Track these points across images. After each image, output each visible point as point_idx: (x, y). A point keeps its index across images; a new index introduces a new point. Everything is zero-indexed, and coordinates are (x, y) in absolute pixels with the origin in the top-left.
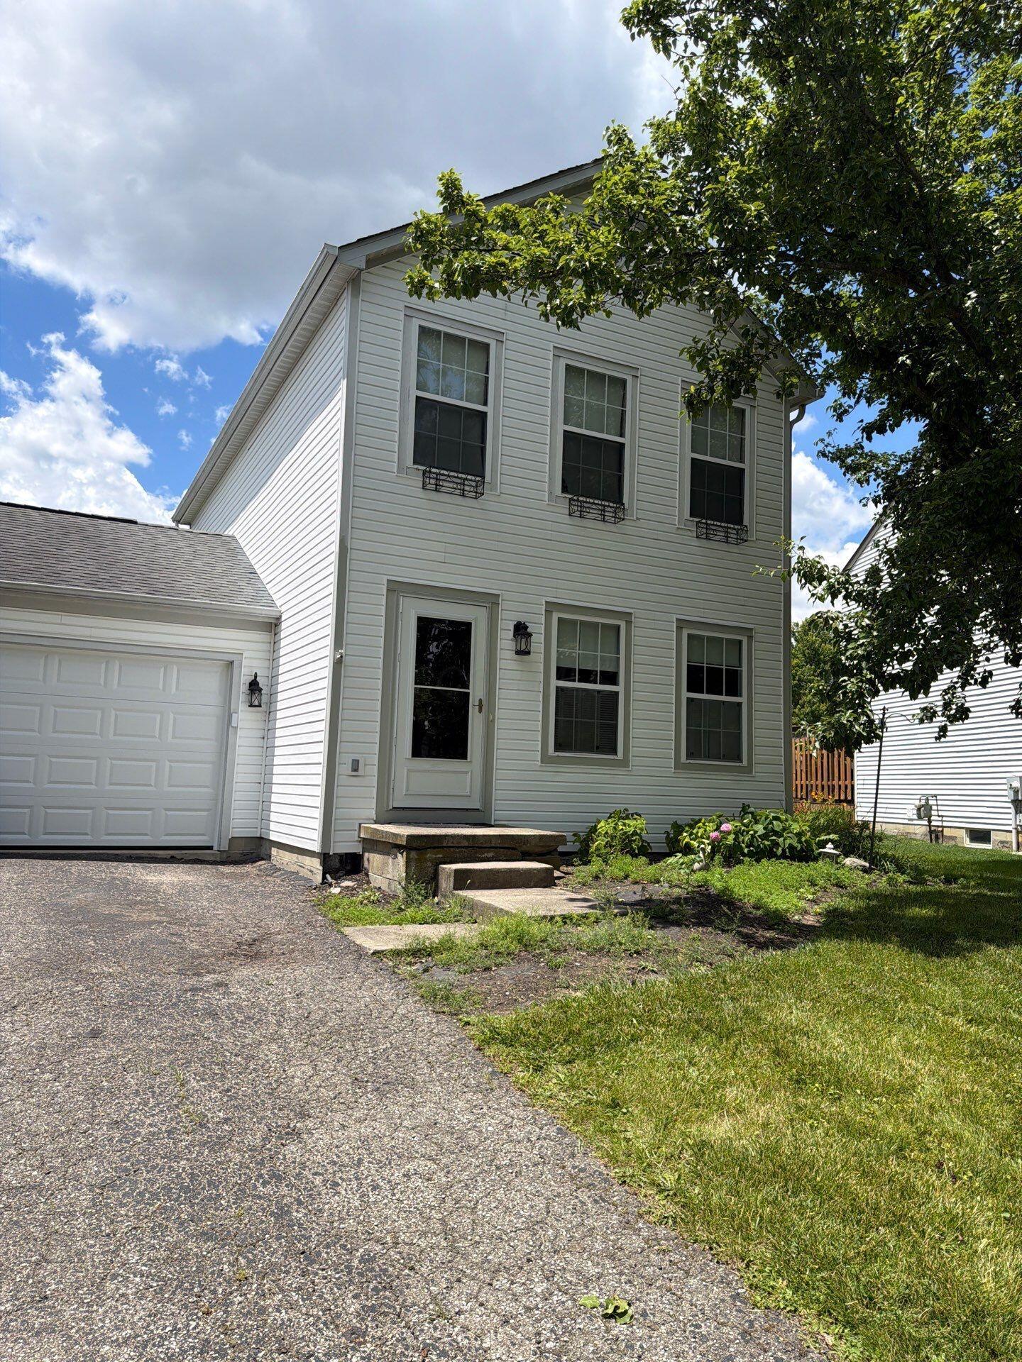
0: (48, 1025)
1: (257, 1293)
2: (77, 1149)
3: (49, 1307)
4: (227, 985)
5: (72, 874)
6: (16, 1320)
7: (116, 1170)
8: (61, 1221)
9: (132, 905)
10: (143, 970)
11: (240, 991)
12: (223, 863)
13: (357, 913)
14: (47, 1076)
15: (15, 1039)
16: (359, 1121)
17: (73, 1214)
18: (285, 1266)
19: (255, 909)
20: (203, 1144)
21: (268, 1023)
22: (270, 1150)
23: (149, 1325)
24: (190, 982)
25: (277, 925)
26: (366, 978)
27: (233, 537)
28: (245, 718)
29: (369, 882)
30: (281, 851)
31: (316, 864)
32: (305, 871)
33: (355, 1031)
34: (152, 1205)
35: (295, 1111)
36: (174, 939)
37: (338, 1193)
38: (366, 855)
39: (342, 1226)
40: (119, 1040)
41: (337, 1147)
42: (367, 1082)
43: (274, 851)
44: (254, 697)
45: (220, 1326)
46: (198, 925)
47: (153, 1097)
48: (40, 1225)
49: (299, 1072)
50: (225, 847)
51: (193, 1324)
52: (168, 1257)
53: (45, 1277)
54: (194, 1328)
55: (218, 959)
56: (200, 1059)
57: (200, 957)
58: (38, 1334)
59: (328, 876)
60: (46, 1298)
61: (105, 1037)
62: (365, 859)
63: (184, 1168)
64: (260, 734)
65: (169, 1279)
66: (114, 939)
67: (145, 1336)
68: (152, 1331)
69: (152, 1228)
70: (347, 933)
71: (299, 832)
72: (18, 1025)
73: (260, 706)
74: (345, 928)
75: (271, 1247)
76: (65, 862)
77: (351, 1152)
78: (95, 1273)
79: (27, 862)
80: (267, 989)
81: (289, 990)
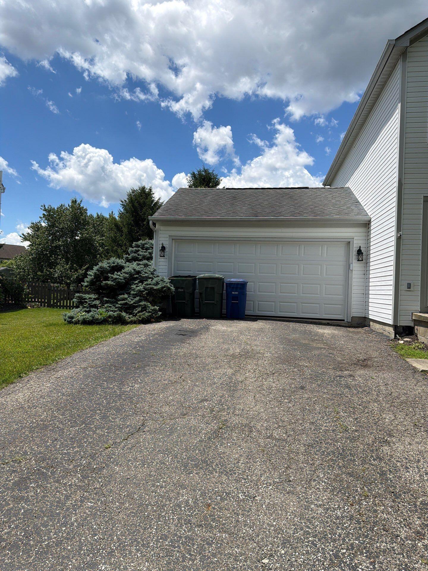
0: (285, 382)
1: (372, 503)
2: (298, 430)
3: (292, 485)
4: (354, 376)
5: (290, 327)
6: (280, 486)
7: (313, 440)
8: (294, 455)
9: (313, 341)
10: (319, 366)
11: (360, 379)
12: (349, 327)
13: (413, 353)
14: (286, 400)
15: (274, 385)
16: (417, 443)
17: (298, 453)
18: (385, 496)
19: (364, 347)
20: (348, 438)
21: (372, 394)
22: (376, 447)
23: (328, 502)
24: (339, 373)
25: (375, 354)
26: (418, 381)
27: (348, 188)
28: (356, 266)
29: (418, 340)
30: (374, 323)
31: (391, 330)
32: (386, 332)
33: (414, 404)
34: (328, 457)
35: (387, 433)
36: (331, 355)
37: (408, 472)
38: (416, 327)
39: (411, 486)
40: (312, 391)
41: (407, 452)
42: (421, 427)
43: (371, 323)
44: (360, 257)
45: (357, 512)
46: (340, 351)
47: (326, 416)
48: (287, 455)
49: (388, 417)
50: (350, 320)
51: (346, 508)
52: (335, 479)
53: (290, 473)
54: (347, 509)
55: (349, 365)
56: (344, 404)
57: (342, 363)
58: (288, 493)
59: (397, 335)
60: (290, 481)
61: (306, 390)
62: (415, 329)
63: (340, 446)
64: (363, 272)
65: (336, 487)
66: (307, 353)
67: (327, 506)
68: (330, 505)
69: (328, 466)
70: (408, 361)
71: (383, 315)
72: (275, 380)
73: (362, 260)
74: (407, 359)
75: (378, 486)
76: (287, 323)
77: (414, 455)
78: (307, 477)
79: (274, 322)
80: (371, 380)
81: (382, 382)
